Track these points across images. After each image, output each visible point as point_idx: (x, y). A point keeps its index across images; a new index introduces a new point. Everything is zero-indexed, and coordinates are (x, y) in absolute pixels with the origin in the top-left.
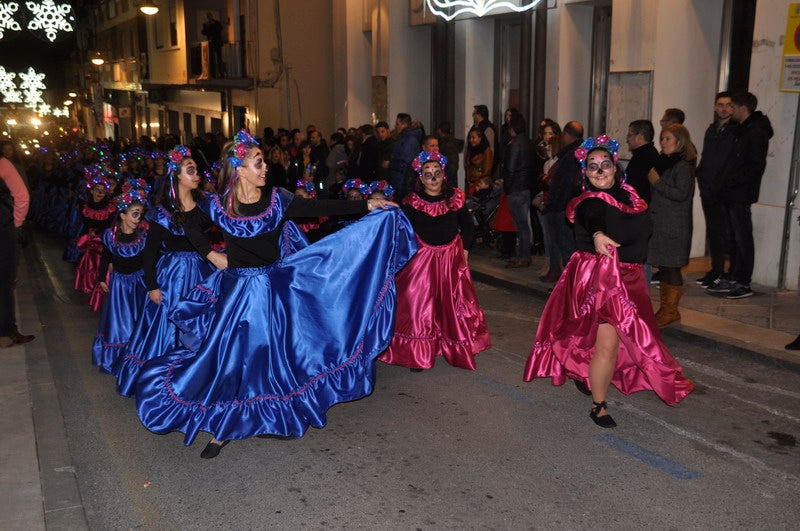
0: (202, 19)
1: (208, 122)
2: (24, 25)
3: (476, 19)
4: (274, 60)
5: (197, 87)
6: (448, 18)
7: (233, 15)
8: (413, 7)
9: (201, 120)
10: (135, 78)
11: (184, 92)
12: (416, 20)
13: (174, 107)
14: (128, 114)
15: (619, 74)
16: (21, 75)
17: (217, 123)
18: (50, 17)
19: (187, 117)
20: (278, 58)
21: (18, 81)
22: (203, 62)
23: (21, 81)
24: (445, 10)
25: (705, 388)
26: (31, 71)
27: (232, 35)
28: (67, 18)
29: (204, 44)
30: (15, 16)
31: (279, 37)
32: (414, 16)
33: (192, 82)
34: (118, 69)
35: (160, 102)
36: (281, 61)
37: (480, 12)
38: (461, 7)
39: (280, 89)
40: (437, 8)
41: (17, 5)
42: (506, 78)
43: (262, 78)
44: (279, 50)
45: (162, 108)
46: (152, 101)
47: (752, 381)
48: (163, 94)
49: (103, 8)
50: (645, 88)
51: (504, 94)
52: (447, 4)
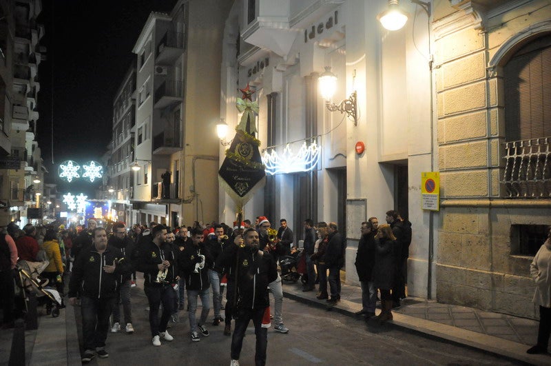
1: (159, 219)
2: (81, 175)
3: (285, 174)
4: (191, 191)
5: (155, 203)
6: (272, 174)
7: (173, 171)
9: (156, 217)
10: (127, 198)
11: (148, 205)
13: (143, 211)
14: (123, 214)
15: (351, 201)
16: (77, 197)
17: (163, 219)
18: (92, 171)
19: (150, 216)
20: (193, 191)
21: (76, 199)
22: (159, 191)
23: (77, 199)
24: (271, 170)
25: (401, 351)
26: (82, 194)
27: (172, 180)
28: (100, 172)
29: (160, 183)
30: (78, 172)
31: (194, 181)
33: (153, 200)
34: (120, 194)
35: (138, 209)
37: (288, 171)
38: (278, 169)
39: (193, 204)
40: (267, 169)
41: (79, 167)
43: (186, 199)
44: (194, 187)
45: (138, 212)
46: (134, 209)
47: (421, 347)
48: (139, 205)
49: (116, 167)
50: (363, 206)
52: (272, 168)
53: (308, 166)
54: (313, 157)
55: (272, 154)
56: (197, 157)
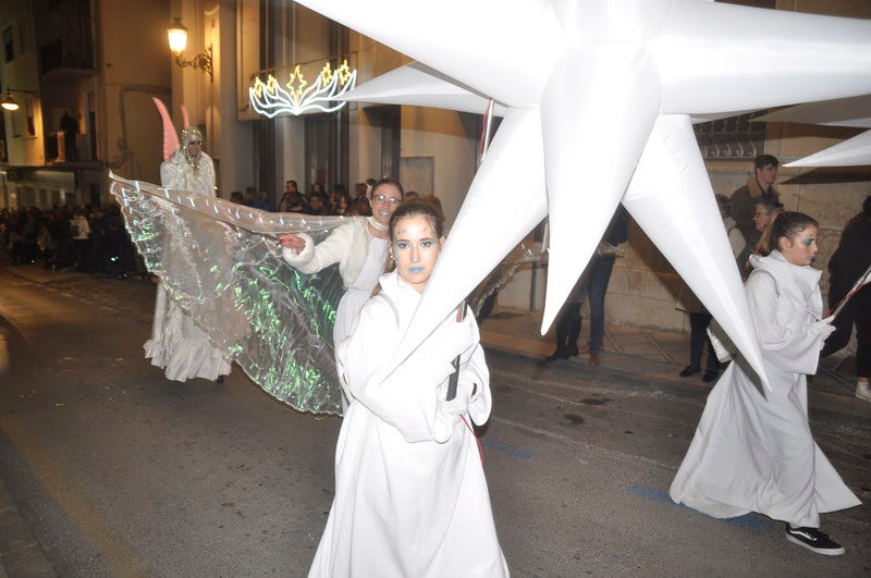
0: (58, 114)
1: (62, 197)
3: (292, 117)
4: (121, 147)
5: (51, 169)
6: (270, 116)
7: (83, 112)
8: (240, 107)
9: (56, 195)
11: (40, 173)
12: (241, 117)
13: (29, 185)
15: (408, 159)
17: (70, 197)
19: (43, 192)
20: (123, 146)
24: (269, 111)
27: (83, 127)
29: (60, 134)
31: (124, 130)
32: (240, 114)
33: (50, 164)
35: (17, 181)
36: (126, 148)
37: (297, 111)
38: (279, 108)
39: (126, 170)
40: (260, 108)
42: (314, 162)
43: (110, 161)
44: (125, 140)
45: (19, 185)
46: (9, 179)
48: (20, 174)
50: (428, 169)
51: (313, 173)
52: (269, 105)
53: (333, 104)
54: (342, 87)
55: (269, 82)
56: (127, 89)
